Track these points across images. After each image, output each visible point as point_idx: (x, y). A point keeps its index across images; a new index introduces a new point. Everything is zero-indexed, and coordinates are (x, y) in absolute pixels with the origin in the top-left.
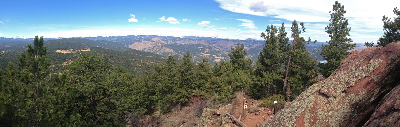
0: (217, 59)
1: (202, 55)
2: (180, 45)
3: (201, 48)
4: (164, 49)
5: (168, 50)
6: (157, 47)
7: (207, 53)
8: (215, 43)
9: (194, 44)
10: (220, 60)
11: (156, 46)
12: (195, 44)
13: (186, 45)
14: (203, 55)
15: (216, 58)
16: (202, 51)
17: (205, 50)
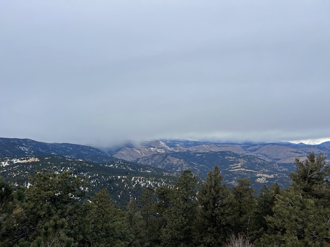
0: (260, 177)
1: (232, 170)
2: (195, 153)
3: (231, 158)
4: (169, 160)
5: (176, 161)
6: (157, 157)
7: (242, 167)
8: (255, 150)
9: (218, 152)
10: (267, 180)
11: (157, 155)
12: (220, 152)
13: (205, 153)
14: (235, 170)
15: (258, 175)
16: (233, 163)
17: (238, 162)
